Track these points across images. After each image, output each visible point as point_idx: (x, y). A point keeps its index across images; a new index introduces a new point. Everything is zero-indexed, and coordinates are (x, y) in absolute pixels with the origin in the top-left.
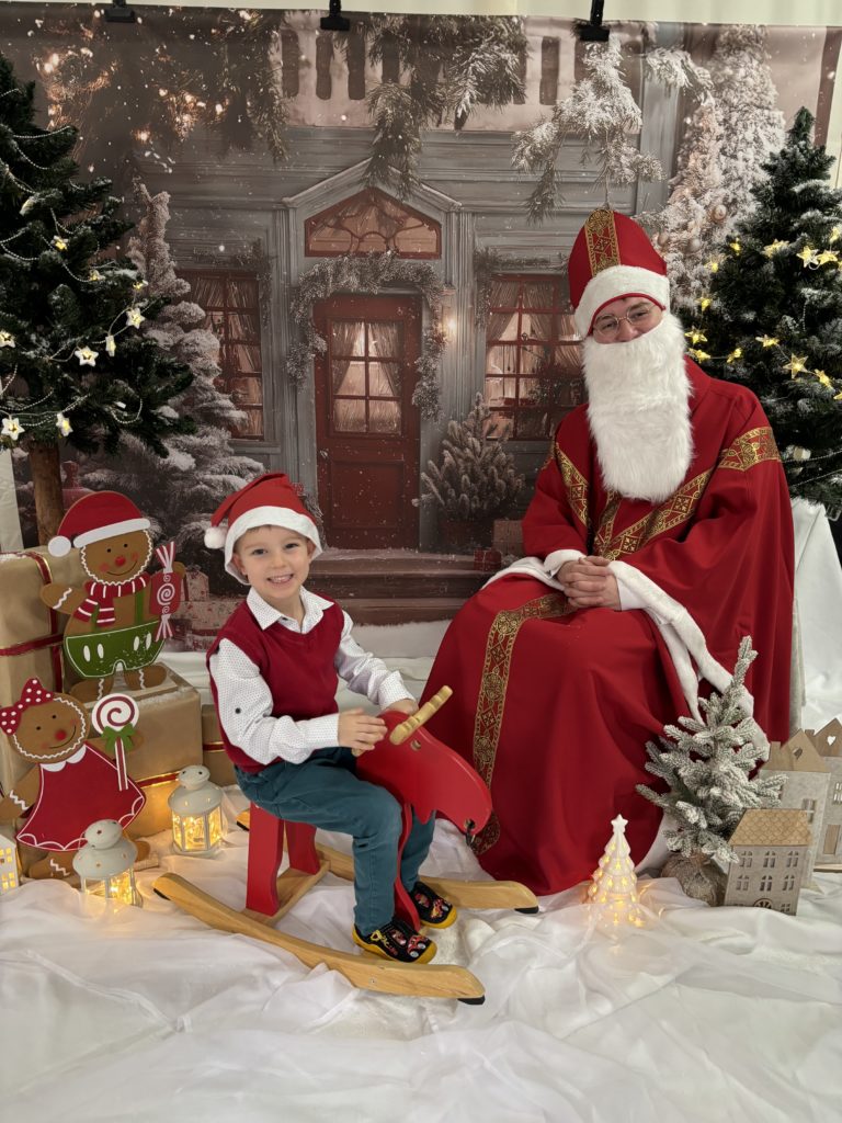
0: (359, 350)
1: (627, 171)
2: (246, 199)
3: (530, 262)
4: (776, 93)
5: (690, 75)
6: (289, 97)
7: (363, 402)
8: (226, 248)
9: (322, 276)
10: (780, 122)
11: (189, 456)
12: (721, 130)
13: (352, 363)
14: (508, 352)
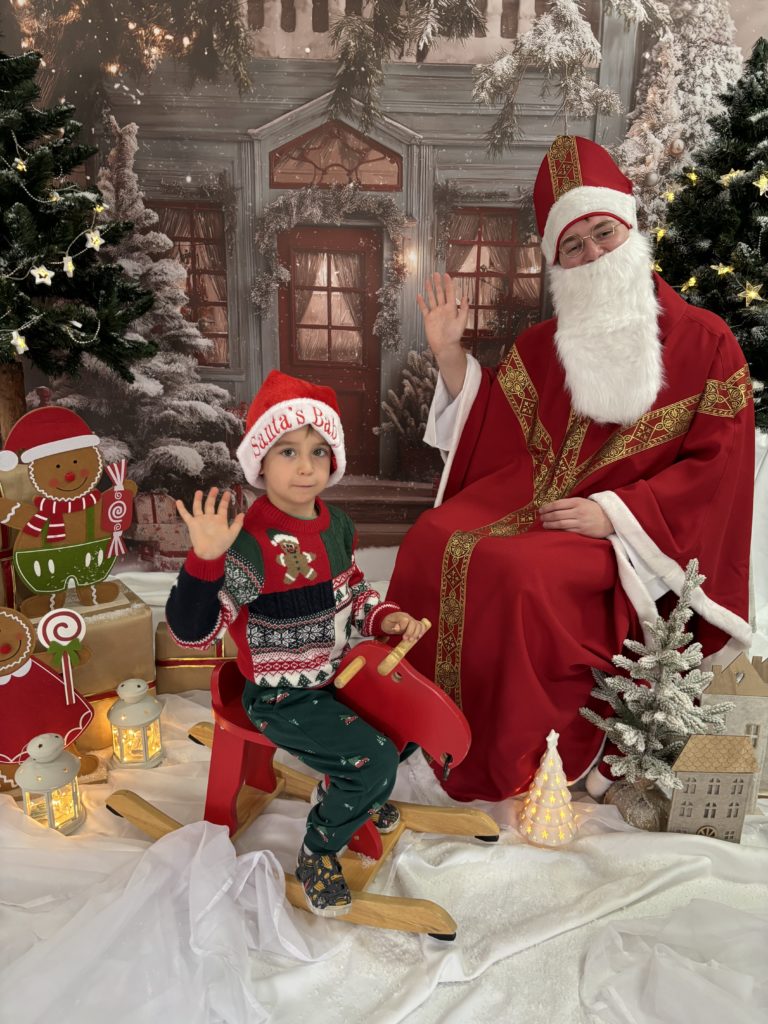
0: (322, 280)
1: (586, 104)
2: (210, 130)
3: (489, 196)
4: (735, 29)
5: (649, 10)
6: (254, 29)
7: (325, 332)
8: (193, 179)
9: (286, 208)
10: (737, 57)
11: (158, 382)
12: (679, 65)
13: (315, 293)
14: (468, 284)
